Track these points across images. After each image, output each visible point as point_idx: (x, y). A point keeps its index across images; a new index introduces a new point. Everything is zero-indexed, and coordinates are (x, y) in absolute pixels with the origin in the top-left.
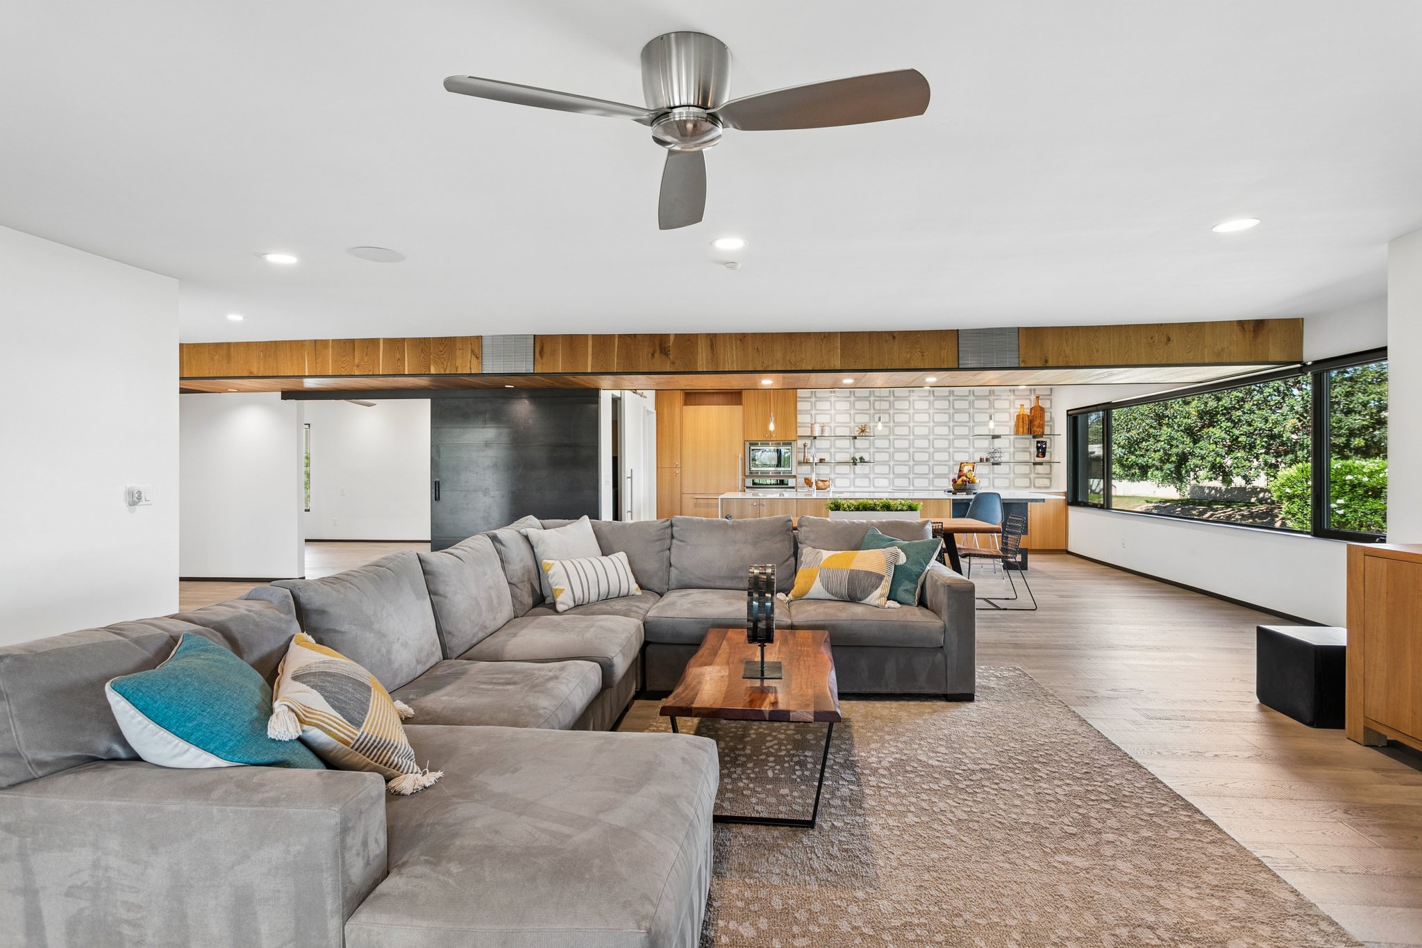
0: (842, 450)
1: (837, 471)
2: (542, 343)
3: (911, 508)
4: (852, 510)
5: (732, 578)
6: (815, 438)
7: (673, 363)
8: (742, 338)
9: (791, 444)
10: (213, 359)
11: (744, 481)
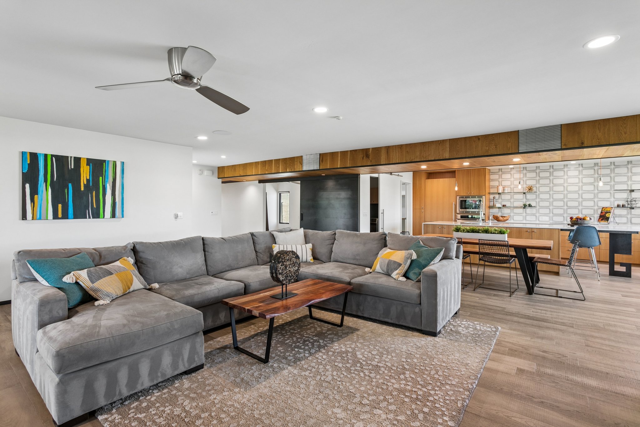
0: (518, 200)
1: (515, 212)
2: (323, 157)
3: (501, 233)
4: (466, 232)
5: (354, 259)
6: (499, 194)
7: (371, 161)
8: (401, 147)
9: (482, 197)
10: (231, 171)
11: (456, 216)
